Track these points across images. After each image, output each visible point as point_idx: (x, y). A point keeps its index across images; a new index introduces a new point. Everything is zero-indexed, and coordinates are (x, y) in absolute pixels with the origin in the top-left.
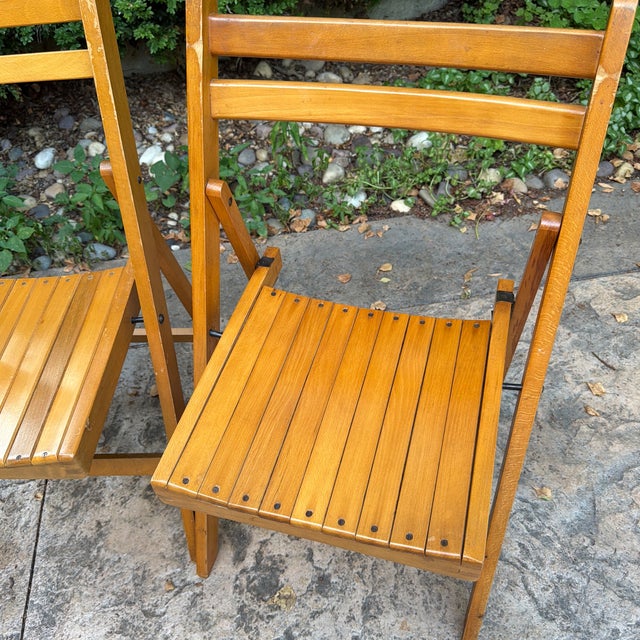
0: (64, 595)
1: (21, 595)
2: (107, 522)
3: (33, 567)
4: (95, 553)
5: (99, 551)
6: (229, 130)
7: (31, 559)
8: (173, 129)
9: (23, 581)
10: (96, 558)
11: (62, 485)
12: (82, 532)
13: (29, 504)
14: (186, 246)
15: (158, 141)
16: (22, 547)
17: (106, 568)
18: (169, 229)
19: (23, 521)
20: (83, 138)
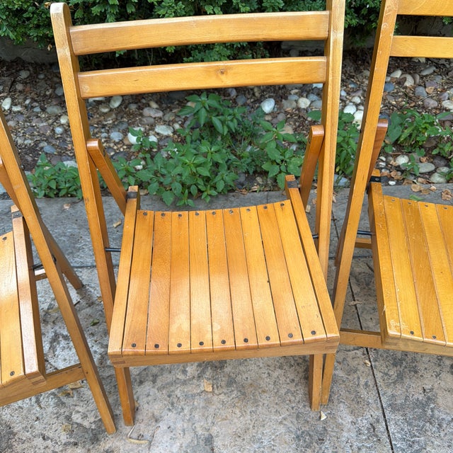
0: (418, 442)
1: (384, 437)
2: (431, 390)
3: (385, 417)
4: (429, 412)
5: (432, 411)
6: (400, 100)
7: (381, 411)
8: (360, 93)
9: (381, 427)
10: (432, 416)
11: (381, 356)
12: (413, 395)
13: (361, 368)
14: (399, 182)
15: (351, 102)
16: (370, 401)
17: (445, 426)
18: (382, 168)
19: (362, 381)
20: (290, 94)
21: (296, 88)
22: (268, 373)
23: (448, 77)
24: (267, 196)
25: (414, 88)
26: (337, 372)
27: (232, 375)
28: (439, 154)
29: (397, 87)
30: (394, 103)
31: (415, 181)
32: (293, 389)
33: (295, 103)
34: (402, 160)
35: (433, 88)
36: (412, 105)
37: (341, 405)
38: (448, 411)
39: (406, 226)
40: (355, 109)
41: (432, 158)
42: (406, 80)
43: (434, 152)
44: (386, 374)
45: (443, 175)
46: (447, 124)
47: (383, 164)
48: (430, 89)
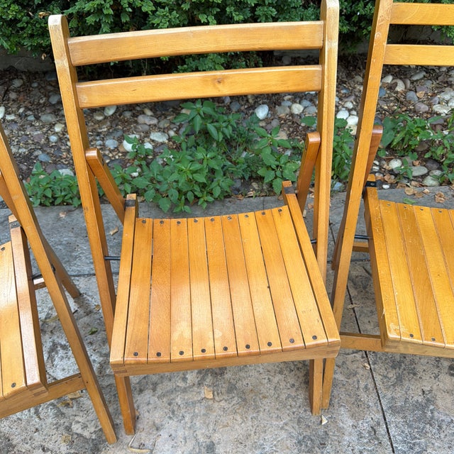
0: (419, 444)
1: (385, 440)
2: (430, 391)
3: (385, 419)
4: (429, 414)
5: (432, 413)
6: (392, 104)
7: (381, 414)
8: (352, 98)
9: (382, 430)
10: (432, 418)
11: (380, 359)
12: (413, 397)
13: (361, 371)
14: (393, 186)
15: (343, 107)
16: (370, 404)
17: (444, 427)
18: (375, 172)
19: (362, 384)
20: (284, 100)
21: (289, 95)
22: (269, 379)
23: (437, 82)
24: (264, 201)
25: (405, 93)
26: (337, 376)
27: (232, 381)
28: (431, 158)
29: (388, 92)
30: (386, 107)
31: (408, 184)
32: (293, 394)
33: (288, 109)
34: (395, 164)
35: (424, 92)
36: (404, 109)
37: (342, 408)
38: (447, 413)
39: (402, 230)
40: (348, 114)
41: (424, 162)
42: (397, 85)
43: (427, 156)
44: (386, 377)
45: (436, 178)
46: (439, 128)
47: (376, 168)
48: (421, 94)
